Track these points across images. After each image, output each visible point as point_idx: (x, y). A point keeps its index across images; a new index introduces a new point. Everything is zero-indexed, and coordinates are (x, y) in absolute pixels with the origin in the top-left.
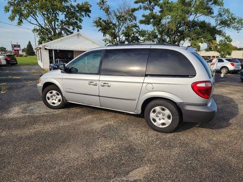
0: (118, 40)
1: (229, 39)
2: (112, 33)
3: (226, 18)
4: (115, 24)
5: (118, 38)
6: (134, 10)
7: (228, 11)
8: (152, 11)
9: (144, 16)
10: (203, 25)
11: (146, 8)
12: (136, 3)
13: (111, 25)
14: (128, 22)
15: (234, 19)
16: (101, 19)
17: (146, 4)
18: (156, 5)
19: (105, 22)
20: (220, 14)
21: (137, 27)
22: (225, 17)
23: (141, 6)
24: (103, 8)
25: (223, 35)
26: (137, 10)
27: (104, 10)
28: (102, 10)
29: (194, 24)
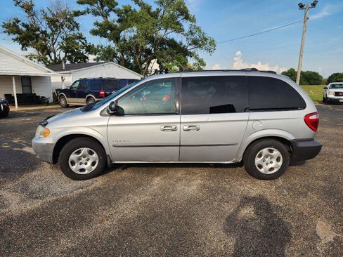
0: (53, 58)
1: (201, 62)
2: (41, 45)
3: (198, 37)
4: (46, 31)
5: (52, 54)
6: (77, 14)
7: (198, 29)
8: (107, 18)
9: (97, 24)
10: (173, 44)
11: (96, 14)
12: (80, 3)
13: (38, 32)
14: (66, 29)
15: (206, 39)
16: (18, 21)
17: (96, 6)
18: (110, 10)
19: (26, 26)
20: (191, 31)
21: (83, 39)
22: (196, 36)
23: (88, 9)
24: (21, 4)
25: (196, 58)
26: (83, 14)
27: (22, 7)
28: (18, 8)
29: (162, 41)
